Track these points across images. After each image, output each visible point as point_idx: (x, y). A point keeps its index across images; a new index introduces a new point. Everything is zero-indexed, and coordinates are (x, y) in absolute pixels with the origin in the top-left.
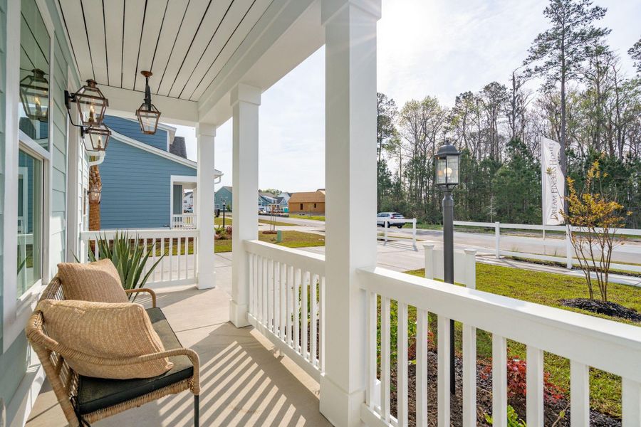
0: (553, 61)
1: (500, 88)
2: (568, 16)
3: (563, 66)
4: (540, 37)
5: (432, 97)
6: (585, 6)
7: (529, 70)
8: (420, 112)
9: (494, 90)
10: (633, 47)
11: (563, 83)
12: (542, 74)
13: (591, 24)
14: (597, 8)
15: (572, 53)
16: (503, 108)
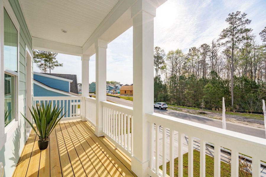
0: (229, 41)
1: (207, 46)
2: (236, 22)
3: (233, 43)
4: (224, 30)
5: (180, 49)
6: (242, 19)
7: (219, 44)
8: (175, 55)
9: (205, 47)
10: (261, 32)
11: (233, 50)
12: (224, 46)
13: (245, 26)
14: (247, 20)
15: (237, 38)
16: (208, 54)
